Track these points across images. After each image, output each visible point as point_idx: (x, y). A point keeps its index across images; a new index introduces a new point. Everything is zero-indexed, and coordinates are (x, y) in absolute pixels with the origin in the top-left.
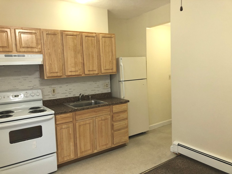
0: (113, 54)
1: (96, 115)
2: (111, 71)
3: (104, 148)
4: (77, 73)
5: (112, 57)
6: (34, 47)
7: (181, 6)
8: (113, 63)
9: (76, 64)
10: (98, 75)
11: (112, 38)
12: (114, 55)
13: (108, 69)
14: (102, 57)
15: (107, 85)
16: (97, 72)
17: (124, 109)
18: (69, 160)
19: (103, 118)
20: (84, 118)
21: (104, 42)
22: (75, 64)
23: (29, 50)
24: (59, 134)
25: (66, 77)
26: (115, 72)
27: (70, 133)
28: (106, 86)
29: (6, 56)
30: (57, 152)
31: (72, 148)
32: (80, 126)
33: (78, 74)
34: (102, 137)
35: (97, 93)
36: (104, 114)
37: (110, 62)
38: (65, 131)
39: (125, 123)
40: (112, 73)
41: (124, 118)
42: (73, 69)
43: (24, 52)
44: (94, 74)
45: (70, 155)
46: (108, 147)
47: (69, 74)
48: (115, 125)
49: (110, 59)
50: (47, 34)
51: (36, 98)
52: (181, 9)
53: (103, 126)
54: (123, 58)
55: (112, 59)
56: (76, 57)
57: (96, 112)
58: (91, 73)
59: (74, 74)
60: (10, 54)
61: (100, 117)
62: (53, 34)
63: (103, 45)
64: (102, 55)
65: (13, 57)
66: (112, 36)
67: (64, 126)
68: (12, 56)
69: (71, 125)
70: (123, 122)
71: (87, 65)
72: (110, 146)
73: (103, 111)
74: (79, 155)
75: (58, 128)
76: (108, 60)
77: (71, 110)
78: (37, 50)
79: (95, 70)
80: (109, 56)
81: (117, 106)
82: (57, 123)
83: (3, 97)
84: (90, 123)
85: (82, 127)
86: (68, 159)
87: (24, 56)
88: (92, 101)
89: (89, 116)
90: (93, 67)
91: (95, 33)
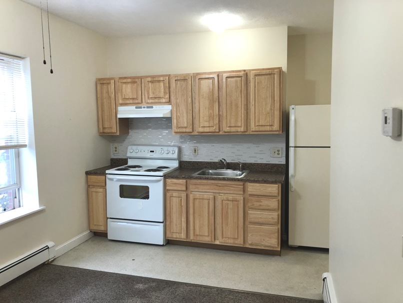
0: (274, 101)
1: (218, 190)
2: (268, 128)
3: (230, 242)
4: (212, 129)
5: (271, 105)
6: (161, 96)
8: (273, 116)
9: (211, 117)
10: (246, 133)
11: (274, 74)
12: (275, 102)
13: (264, 124)
14: (253, 106)
15: (278, 151)
16: (242, 129)
17: (271, 193)
18: (178, 238)
19: (230, 197)
20: (201, 190)
21: (258, 83)
22: (209, 117)
23: (157, 100)
24: (169, 202)
25: (197, 134)
26: (278, 131)
27: (182, 205)
29: (136, 108)
30: (164, 222)
31: (184, 225)
32: (194, 199)
33: (214, 131)
34: (227, 224)
36: (232, 192)
37: (269, 113)
38: (175, 201)
39: (272, 216)
40: (271, 131)
41: (269, 208)
42: (207, 124)
43: (152, 103)
44: (237, 132)
45: (181, 233)
46: (236, 244)
47: (201, 130)
48: (251, 214)
49: (268, 109)
50: (176, 80)
53: (229, 210)
54: (296, 106)
55: (271, 109)
56: (211, 107)
57: (220, 186)
58: (233, 129)
59: (207, 130)
60: (140, 106)
61: (226, 195)
62: (184, 79)
63: (255, 87)
64: (253, 104)
65: (143, 109)
66: (274, 71)
67: (175, 194)
68: (141, 108)
69: (184, 195)
70: (266, 213)
71: (227, 118)
72: (239, 242)
73: (232, 188)
74: (192, 238)
75: (168, 195)
76: (264, 111)
77: (184, 176)
78: (164, 100)
79: (240, 125)
80: (266, 104)
81: (258, 185)
82: (168, 188)
83: (140, 151)
84: (209, 199)
85: (197, 202)
86: (178, 237)
87: (152, 107)
89: (208, 189)
90: (236, 121)
91: (245, 71)
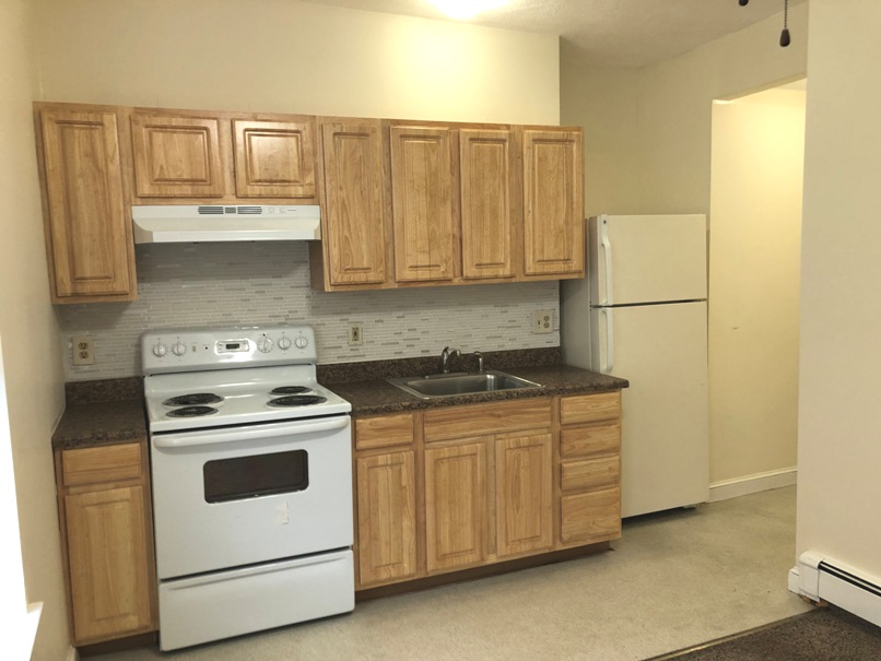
0: (572, 203)
1: (496, 426)
2: (561, 267)
3: (524, 550)
4: (436, 274)
5: (567, 213)
6: (292, 178)
7: (783, 28)
8: (570, 238)
9: (432, 240)
10: (513, 280)
11: (572, 141)
12: (575, 206)
13: (552, 258)
14: (531, 215)
15: (547, 318)
16: (506, 271)
17: (606, 412)
18: (394, 579)
19: (524, 441)
20: (453, 435)
21: (540, 159)
22: (430, 241)
23: (277, 189)
24: (365, 483)
25: (396, 286)
26: (580, 272)
27: (404, 483)
28: (543, 322)
29: (202, 211)
30: (356, 548)
31: (409, 538)
32: (437, 462)
33: (441, 276)
34: (518, 508)
35: (509, 346)
36: (527, 426)
37: (562, 232)
38: (384, 478)
39: (611, 465)
40: (567, 273)
41: (604, 447)
42: (423, 260)
43: (260, 197)
44: (496, 277)
45: (400, 562)
46: (539, 549)
47: (409, 275)
48: (570, 469)
49: (561, 222)
50: (335, 134)
51: (293, 354)
52: (785, 40)
53: (522, 471)
54: (610, 217)
55: (567, 222)
56: (433, 216)
57: (499, 416)
58: (487, 272)
59: (424, 275)
60: (215, 204)
61: (512, 435)
62: (357, 132)
63: (533, 169)
64: (531, 208)
65: (225, 215)
66: (571, 135)
67: (381, 459)
68: (219, 211)
69: (407, 456)
70: (599, 461)
71: (471, 244)
72: (545, 544)
73: (526, 416)
74: (433, 567)
75: (363, 463)
76: (552, 227)
77: (407, 404)
78: (300, 191)
79: (502, 261)
80: (556, 211)
81: (581, 399)
82: (361, 444)
83: (190, 349)
84: (475, 454)
85: (444, 467)
86: (394, 574)
87: (259, 211)
88: (488, 376)
89: (472, 429)
90: (494, 250)
91: (508, 127)
